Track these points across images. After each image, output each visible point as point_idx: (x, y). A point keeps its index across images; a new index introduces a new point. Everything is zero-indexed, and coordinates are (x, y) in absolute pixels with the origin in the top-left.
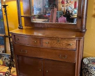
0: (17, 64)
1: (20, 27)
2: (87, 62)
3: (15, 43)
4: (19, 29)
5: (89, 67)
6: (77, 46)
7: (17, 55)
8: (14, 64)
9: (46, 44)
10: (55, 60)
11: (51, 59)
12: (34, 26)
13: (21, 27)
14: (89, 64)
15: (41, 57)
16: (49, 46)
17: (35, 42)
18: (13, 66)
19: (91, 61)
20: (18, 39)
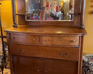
0: (12, 65)
1: (14, 26)
2: (86, 59)
3: (10, 42)
4: (14, 27)
5: (91, 64)
6: (80, 42)
7: (12, 55)
8: (7, 65)
9: (46, 41)
10: (56, 58)
11: (51, 58)
12: (28, 25)
13: (16, 26)
14: (89, 61)
15: (40, 56)
16: (49, 43)
17: (33, 40)
18: (6, 68)
19: (90, 58)
20: (14, 38)
